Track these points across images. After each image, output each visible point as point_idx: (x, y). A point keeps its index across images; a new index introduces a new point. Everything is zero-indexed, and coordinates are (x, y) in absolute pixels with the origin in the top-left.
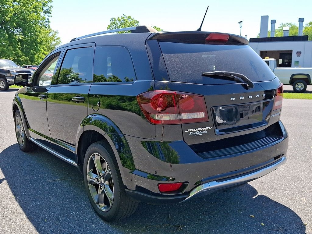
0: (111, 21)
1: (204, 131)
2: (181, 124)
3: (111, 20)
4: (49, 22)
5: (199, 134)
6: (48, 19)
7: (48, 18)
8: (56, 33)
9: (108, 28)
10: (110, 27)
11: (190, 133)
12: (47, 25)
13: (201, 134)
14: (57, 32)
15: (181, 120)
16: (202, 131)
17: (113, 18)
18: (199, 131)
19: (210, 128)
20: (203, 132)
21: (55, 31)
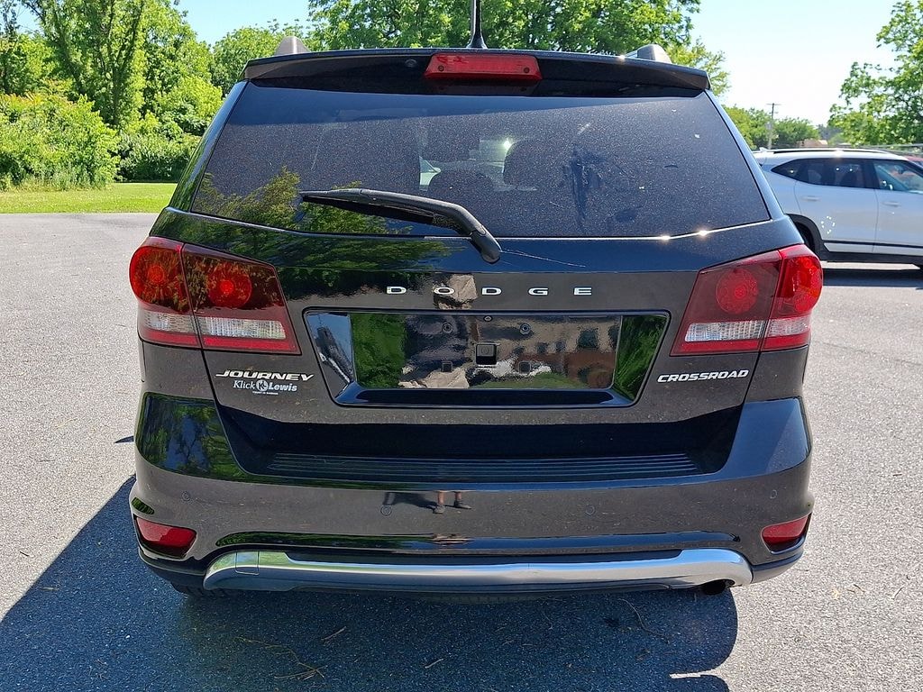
0: (895, 14)
1: (286, 382)
2: (202, 350)
3: (897, 9)
4: (689, 27)
5: (268, 391)
6: (688, 20)
7: (688, 14)
8: (718, 59)
9: (881, 37)
10: (888, 33)
11: (236, 384)
12: (684, 37)
13: (276, 391)
14: (721, 56)
15: (199, 337)
16: (276, 381)
17: (903, 2)
18: (264, 381)
19: (305, 378)
20: (284, 388)
21: (714, 54)
